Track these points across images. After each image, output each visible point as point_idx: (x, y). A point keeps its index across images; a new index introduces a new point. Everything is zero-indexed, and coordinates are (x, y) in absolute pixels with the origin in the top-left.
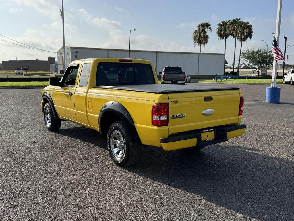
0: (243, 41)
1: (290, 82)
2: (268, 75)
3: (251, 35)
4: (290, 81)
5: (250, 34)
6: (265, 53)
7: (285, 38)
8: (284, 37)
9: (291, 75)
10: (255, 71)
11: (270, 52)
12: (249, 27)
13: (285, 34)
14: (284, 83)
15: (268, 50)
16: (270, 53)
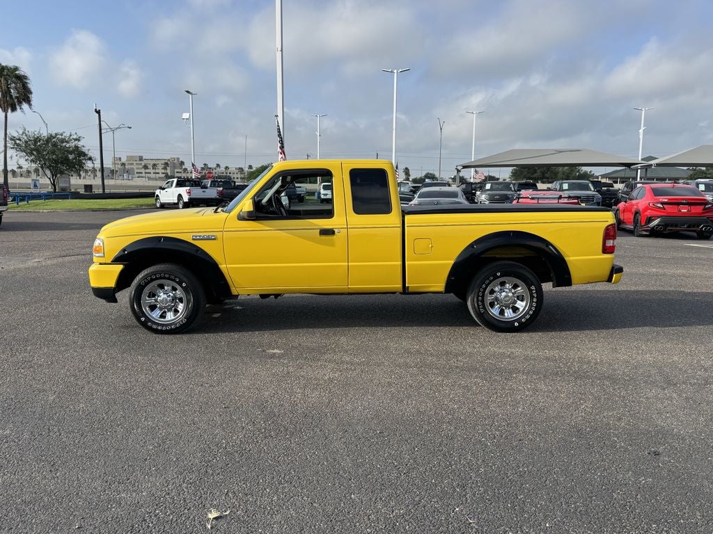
0: (10, 111)
1: (177, 204)
2: (73, 190)
3: (29, 97)
4: (176, 201)
5: (25, 96)
6: (63, 141)
7: (98, 112)
8: (96, 110)
9: (177, 191)
10: (37, 182)
11: (76, 140)
12: (22, 80)
13: (96, 104)
14: (158, 205)
15: (71, 135)
16: (76, 142)
